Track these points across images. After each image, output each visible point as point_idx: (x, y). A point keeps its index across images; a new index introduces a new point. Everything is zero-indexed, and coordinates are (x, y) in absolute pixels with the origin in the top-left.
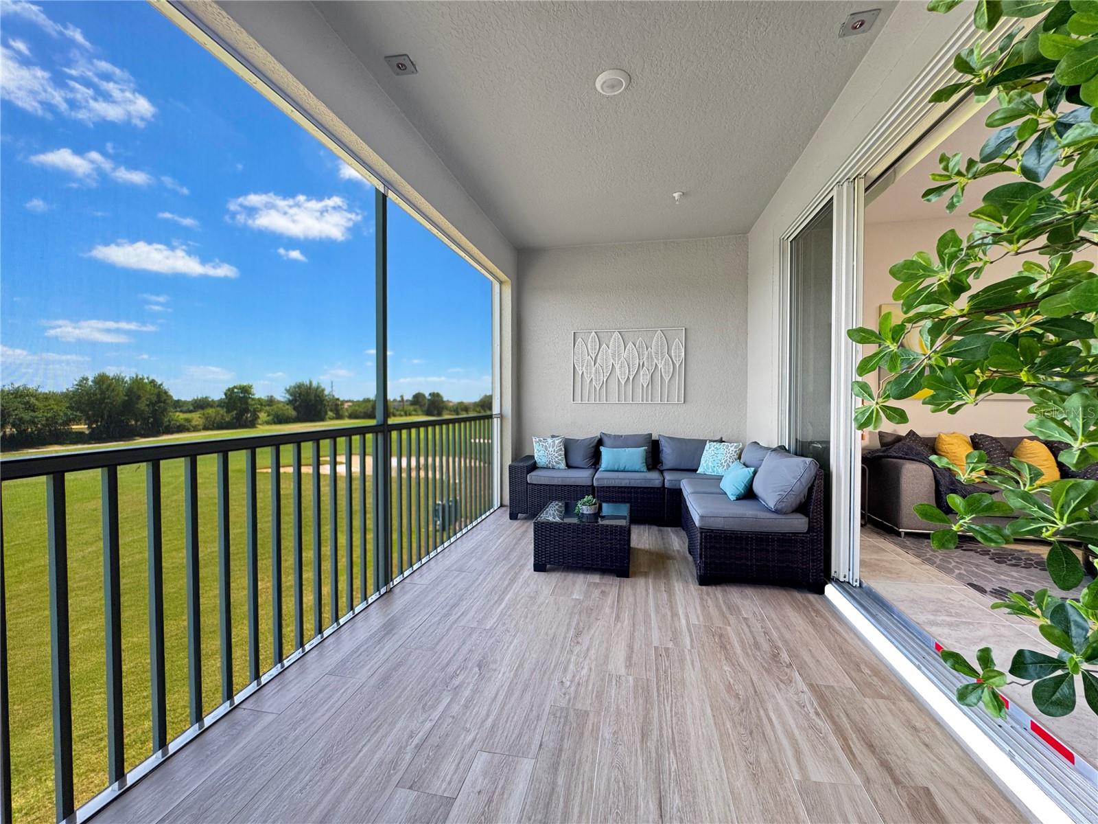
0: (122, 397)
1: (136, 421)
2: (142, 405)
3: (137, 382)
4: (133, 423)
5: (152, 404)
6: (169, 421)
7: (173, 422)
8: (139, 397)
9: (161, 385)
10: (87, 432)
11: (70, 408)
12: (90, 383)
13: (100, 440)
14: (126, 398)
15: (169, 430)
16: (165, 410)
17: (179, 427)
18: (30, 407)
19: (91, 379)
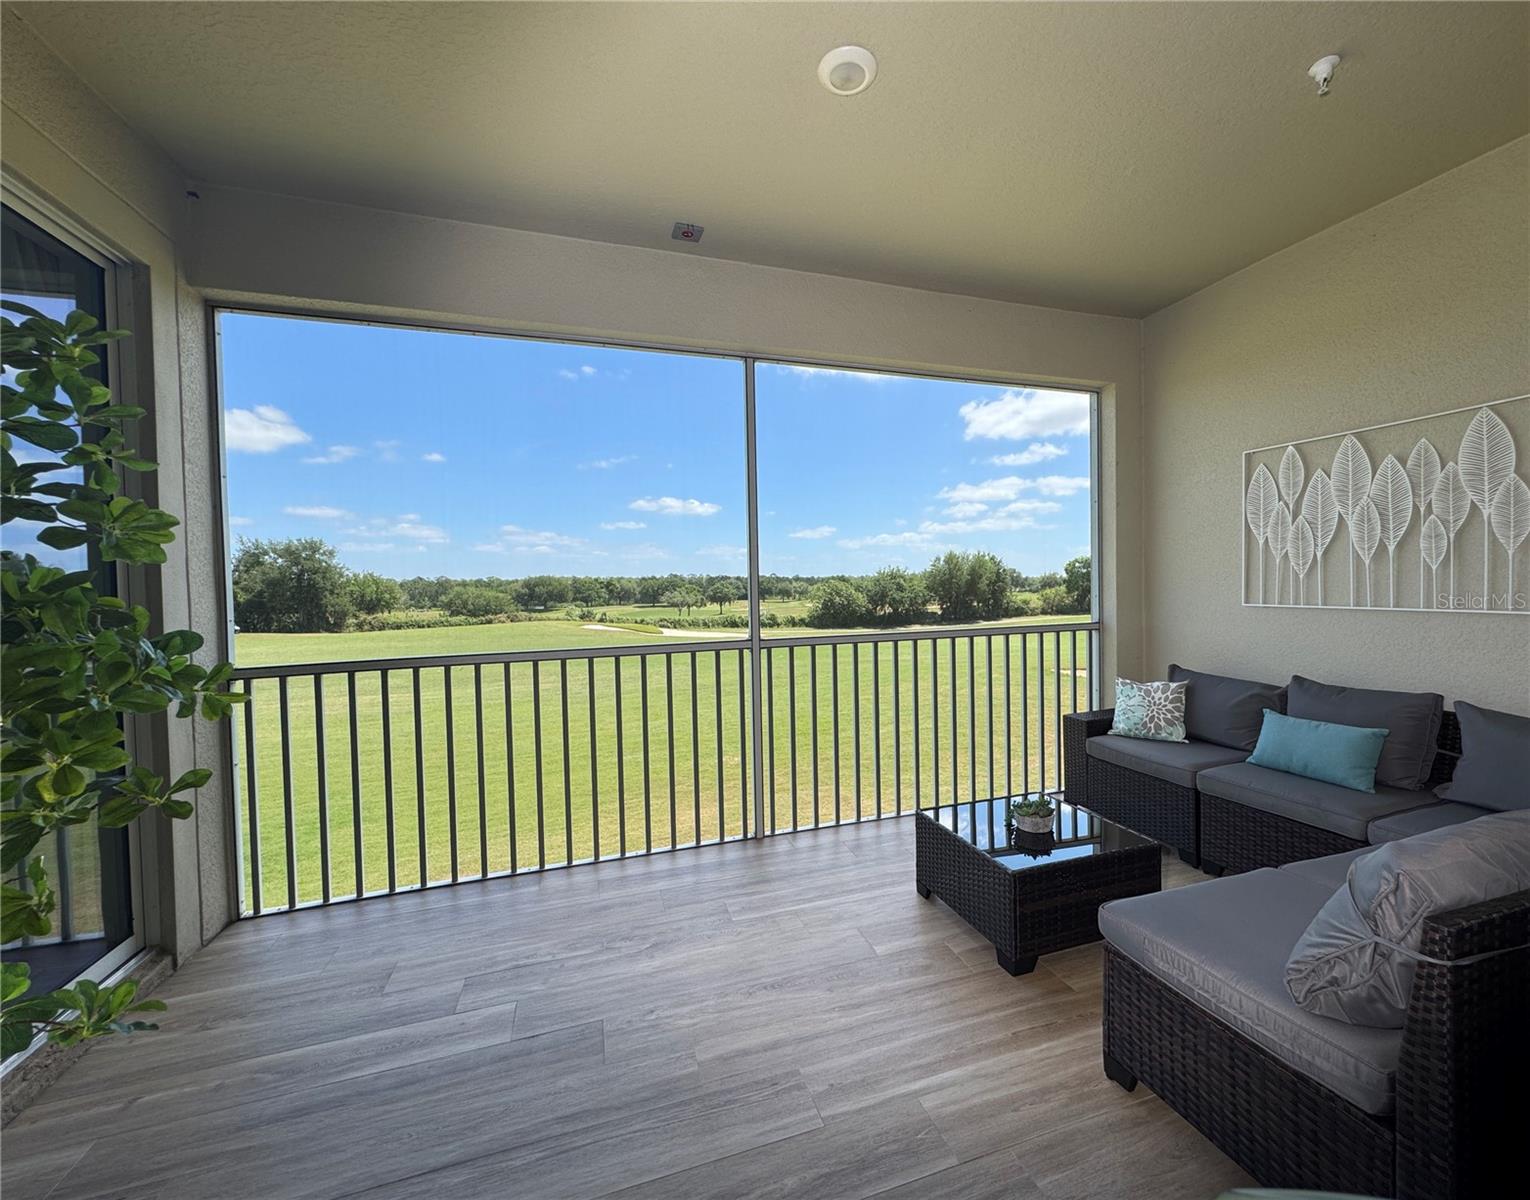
0: (966, 577)
1: (978, 603)
2: (983, 585)
3: (980, 561)
4: (975, 604)
5: (992, 583)
6: (1008, 603)
7: (1011, 604)
8: (981, 577)
9: (1000, 561)
10: (940, 613)
11: (927, 588)
12: (942, 562)
13: (950, 622)
14: (969, 577)
15: (1008, 614)
16: (1004, 590)
17: (1017, 609)
18: (900, 588)
19: (942, 559)
